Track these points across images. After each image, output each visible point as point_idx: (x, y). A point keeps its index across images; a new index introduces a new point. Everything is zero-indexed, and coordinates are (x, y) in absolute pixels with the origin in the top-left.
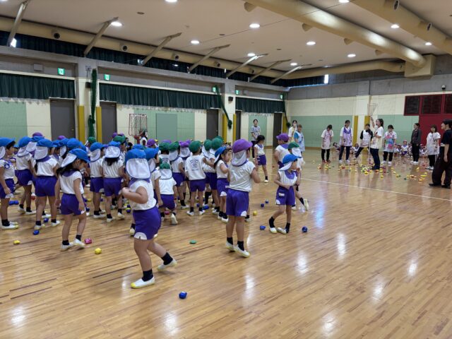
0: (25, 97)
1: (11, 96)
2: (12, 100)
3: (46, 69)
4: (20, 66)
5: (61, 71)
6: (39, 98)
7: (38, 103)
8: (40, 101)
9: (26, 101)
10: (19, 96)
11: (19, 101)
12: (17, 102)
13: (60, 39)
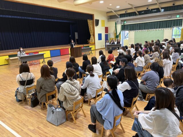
0: (164, 28)
1: (159, 28)
2: (160, 29)
3: (172, 16)
4: (164, 17)
5: (178, 16)
6: (169, 27)
7: (168, 29)
8: (169, 28)
9: (165, 29)
10: (162, 28)
11: (162, 29)
12: (161, 30)
13: (175, 5)
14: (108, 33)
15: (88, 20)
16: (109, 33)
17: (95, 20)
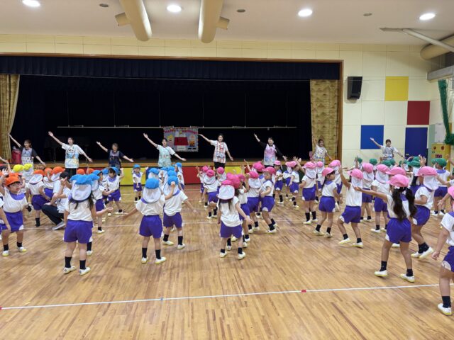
14: (427, 123)
15: (313, 83)
16: (431, 123)
17: (349, 78)
